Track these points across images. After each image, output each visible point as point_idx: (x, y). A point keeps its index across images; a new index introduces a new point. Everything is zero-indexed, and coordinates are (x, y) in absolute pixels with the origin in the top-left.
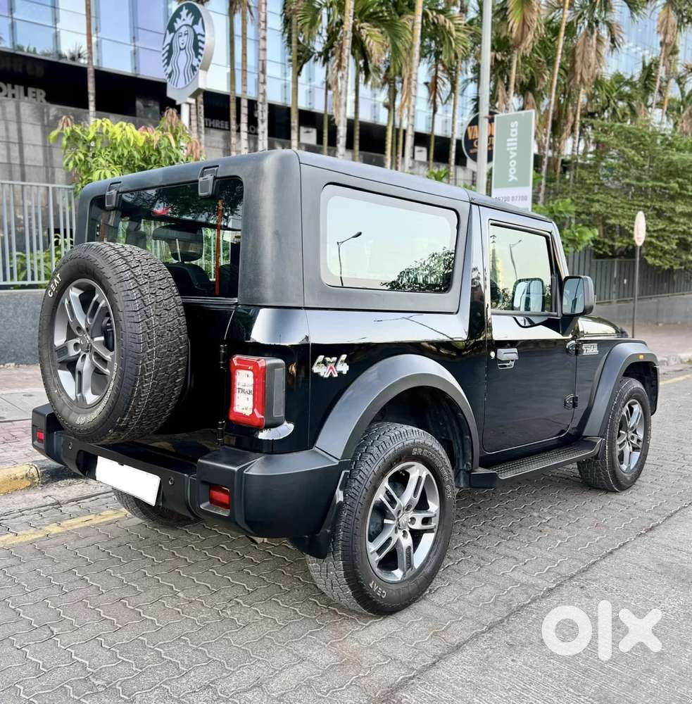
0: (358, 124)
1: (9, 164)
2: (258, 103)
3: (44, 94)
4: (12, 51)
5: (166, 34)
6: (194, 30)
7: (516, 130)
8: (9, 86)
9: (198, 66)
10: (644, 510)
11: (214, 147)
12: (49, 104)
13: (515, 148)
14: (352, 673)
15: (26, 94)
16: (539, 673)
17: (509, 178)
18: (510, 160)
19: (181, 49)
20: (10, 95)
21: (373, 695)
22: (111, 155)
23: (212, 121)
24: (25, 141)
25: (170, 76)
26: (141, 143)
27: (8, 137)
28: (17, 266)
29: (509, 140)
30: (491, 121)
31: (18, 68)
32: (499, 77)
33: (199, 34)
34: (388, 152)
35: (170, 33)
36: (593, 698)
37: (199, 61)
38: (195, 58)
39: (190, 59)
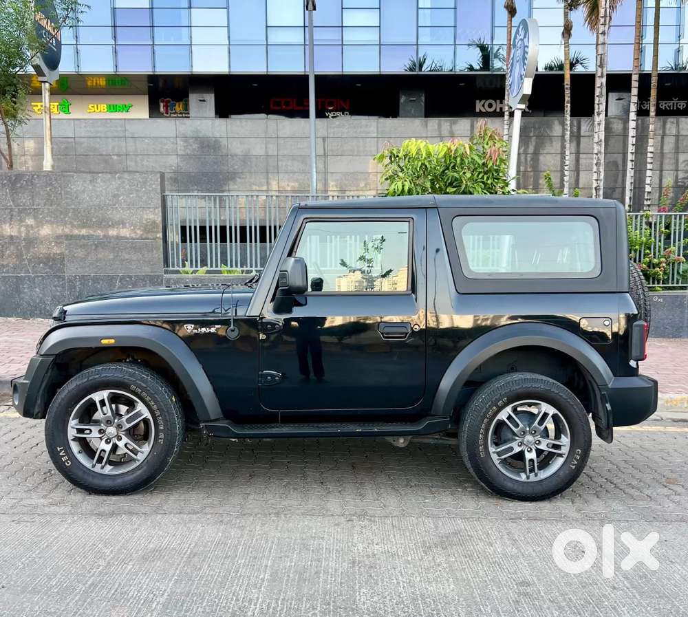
6: (524, 42)
9: (523, 74)
25: (510, 86)
33: (526, 46)
35: (514, 48)
37: (525, 70)
38: (523, 68)
39: (520, 69)
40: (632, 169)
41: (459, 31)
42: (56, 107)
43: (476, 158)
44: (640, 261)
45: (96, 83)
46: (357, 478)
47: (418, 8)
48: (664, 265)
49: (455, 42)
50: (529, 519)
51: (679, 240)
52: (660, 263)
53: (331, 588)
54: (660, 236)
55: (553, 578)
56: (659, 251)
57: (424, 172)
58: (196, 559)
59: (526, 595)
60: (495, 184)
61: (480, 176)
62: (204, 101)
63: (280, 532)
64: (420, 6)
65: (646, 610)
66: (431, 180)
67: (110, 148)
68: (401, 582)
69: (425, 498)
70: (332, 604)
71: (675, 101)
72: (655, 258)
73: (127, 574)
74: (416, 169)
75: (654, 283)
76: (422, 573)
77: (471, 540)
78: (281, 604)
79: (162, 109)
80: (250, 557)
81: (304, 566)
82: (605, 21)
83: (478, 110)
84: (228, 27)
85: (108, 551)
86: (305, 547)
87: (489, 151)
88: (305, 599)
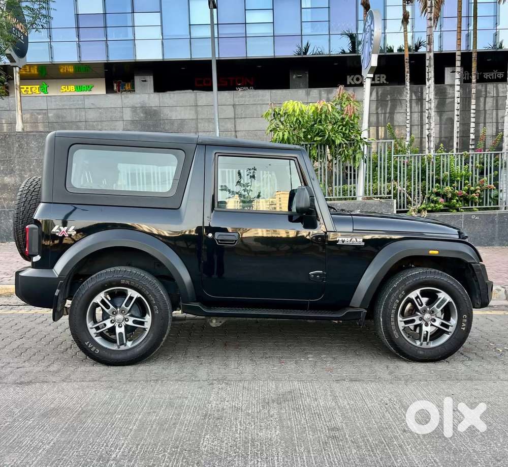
3: (385, 77)
6: (371, 27)
9: (371, 52)
33: (372, 30)
37: (372, 48)
39: (369, 48)
40: (458, 121)
41: (332, 25)
42: (37, 88)
43: (337, 115)
44: (461, 189)
45: (67, 70)
46: (226, 353)
47: (301, 8)
48: (479, 191)
49: (329, 32)
50: (351, 380)
51: (490, 173)
52: (476, 190)
53: (183, 435)
54: (476, 171)
55: (359, 425)
56: (476, 182)
57: (299, 126)
58: (84, 415)
59: (334, 437)
60: (351, 134)
61: (340, 128)
62: (145, 81)
63: (154, 394)
64: (302, 7)
65: (425, 448)
66: (304, 132)
67: (74, 116)
68: (239, 430)
69: (274, 366)
70: (180, 447)
71: (495, 72)
72: (472, 186)
73: (26, 428)
74: (292, 122)
75: (472, 205)
76: (257, 422)
77: (301, 397)
78: (140, 448)
79: (115, 88)
80: (126, 413)
81: (166, 419)
82: (431, 10)
83: (348, 83)
84: (162, 26)
85: (17, 411)
86: (171, 405)
87: (346, 109)
88: (159, 444)
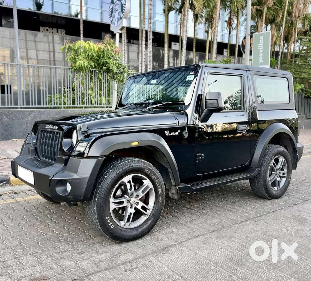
0: (195, 40)
1: (50, 60)
2: (148, 32)
3: (65, 31)
4: (52, 14)
5: (110, 4)
6: (121, 2)
7: (262, 40)
8: (51, 28)
9: (123, 17)
10: (296, 198)
11: (133, 52)
12: (66, 36)
13: (262, 48)
14: (154, 241)
15: (58, 32)
16: (226, 246)
17: (260, 61)
18: (260, 54)
19: (116, 10)
20: (51, 33)
21: (159, 248)
22: (84, 55)
23: (134, 41)
24: (55, 51)
25: (112, 22)
26: (96, 49)
27: (49, 49)
28: (49, 100)
29: (259, 45)
30: (251, 37)
31: (54, 21)
32: (259, 17)
33: (123, 4)
34: (207, 51)
35: (112, 4)
36: (244, 254)
37: (123, 15)
38: (122, 14)
39: (119, 14)
